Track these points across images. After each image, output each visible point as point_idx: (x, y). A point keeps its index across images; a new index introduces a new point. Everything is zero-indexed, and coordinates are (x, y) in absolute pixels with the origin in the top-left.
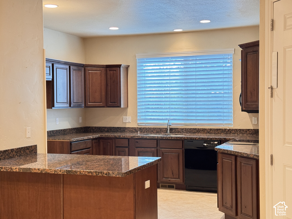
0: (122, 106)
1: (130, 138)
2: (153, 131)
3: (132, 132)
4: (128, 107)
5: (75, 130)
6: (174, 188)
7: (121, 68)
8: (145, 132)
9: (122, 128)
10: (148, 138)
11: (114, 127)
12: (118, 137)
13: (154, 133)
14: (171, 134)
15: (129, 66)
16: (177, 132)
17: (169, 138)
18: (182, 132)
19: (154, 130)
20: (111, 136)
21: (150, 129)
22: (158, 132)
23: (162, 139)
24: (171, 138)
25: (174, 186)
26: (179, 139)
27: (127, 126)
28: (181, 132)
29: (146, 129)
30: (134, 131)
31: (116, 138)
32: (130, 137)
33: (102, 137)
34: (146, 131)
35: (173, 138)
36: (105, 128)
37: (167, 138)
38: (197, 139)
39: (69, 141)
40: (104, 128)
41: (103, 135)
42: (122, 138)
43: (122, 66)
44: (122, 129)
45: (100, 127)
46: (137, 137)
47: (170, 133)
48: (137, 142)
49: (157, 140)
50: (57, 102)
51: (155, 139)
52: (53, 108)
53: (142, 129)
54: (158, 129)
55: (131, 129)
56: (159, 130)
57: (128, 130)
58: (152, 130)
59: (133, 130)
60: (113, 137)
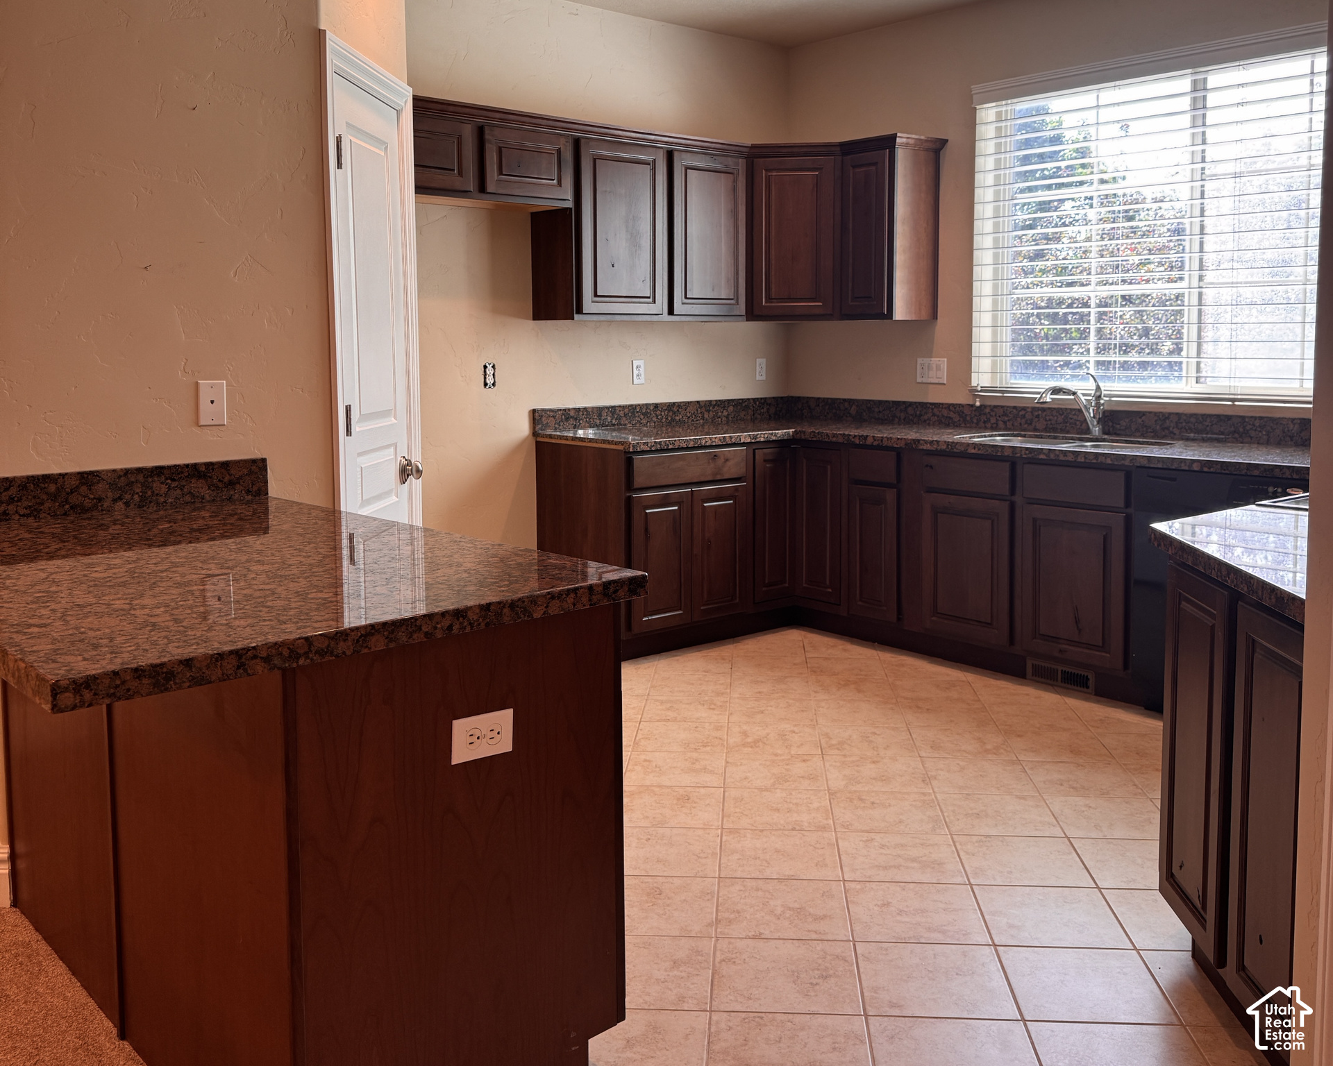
0: (901, 311)
2: (1031, 420)
6: (1088, 687)
7: (898, 150)
8: (1001, 424)
9: (911, 404)
10: (973, 451)
13: (1035, 430)
14: (1104, 440)
15: (944, 142)
16: (1137, 430)
17: (1062, 458)
18: (1163, 429)
19: (1038, 416)
20: (834, 435)
21: (1022, 413)
22: (1054, 430)
23: (1033, 458)
24: (1070, 458)
25: (1088, 679)
27: (933, 397)
28: (1154, 431)
29: (1005, 414)
30: (956, 418)
33: (803, 437)
34: (1005, 422)
35: (1081, 459)
37: (1052, 456)
39: (620, 447)
40: (846, 404)
41: (804, 432)
42: (871, 447)
44: (910, 410)
45: (834, 400)
47: (1105, 433)
48: (931, 467)
49: (1013, 461)
50: (596, 295)
51: (1002, 459)
52: (576, 316)
53: (988, 410)
54: (1054, 413)
55: (945, 412)
56: (1060, 419)
57: (934, 415)
58: (1028, 416)
59: (952, 415)
60: (840, 440)
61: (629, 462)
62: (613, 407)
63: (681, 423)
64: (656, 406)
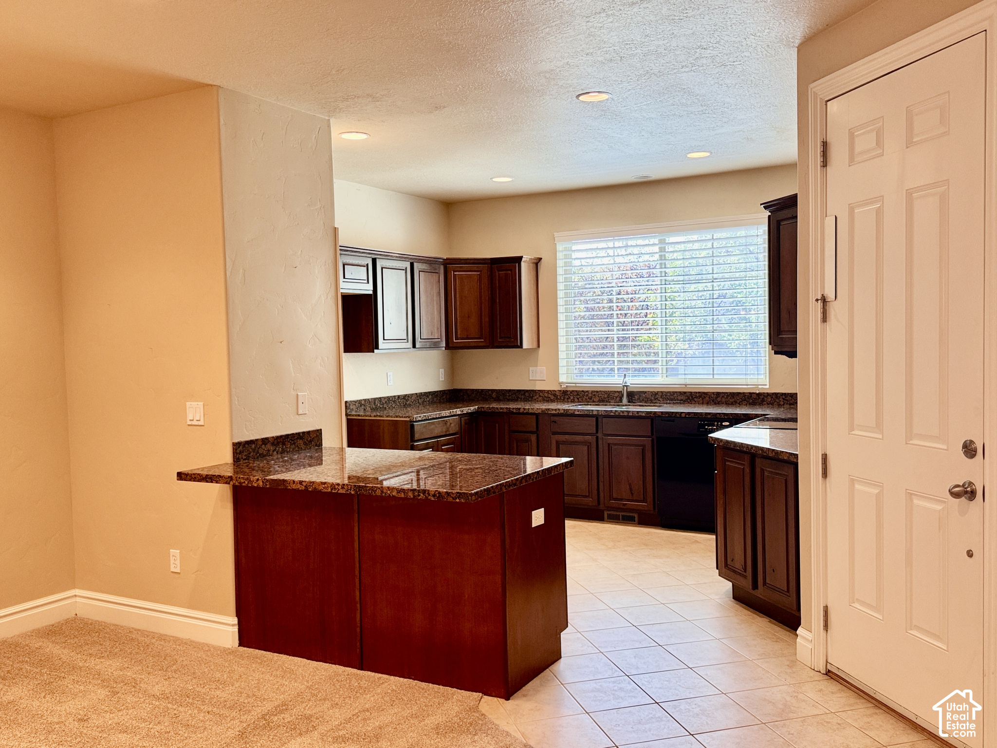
0: (525, 346)
1: (539, 413)
2: (591, 397)
3: (549, 400)
4: (539, 346)
5: (430, 397)
6: (635, 521)
7: (523, 264)
8: (576, 400)
9: (527, 391)
10: (578, 413)
11: (510, 390)
12: (515, 411)
13: (594, 402)
14: (629, 405)
15: (540, 259)
16: (643, 400)
17: (621, 414)
18: (655, 399)
19: (594, 395)
20: (501, 408)
21: (587, 393)
22: (603, 401)
23: (608, 415)
24: (626, 414)
25: (635, 517)
26: (644, 415)
27: (539, 387)
28: (651, 400)
29: (578, 395)
30: (552, 397)
31: (510, 413)
32: (540, 411)
33: (483, 410)
34: (578, 399)
35: (631, 414)
36: (493, 391)
37: (617, 414)
38: (683, 415)
39: (408, 419)
40: (490, 392)
41: (483, 408)
42: (523, 414)
43: (523, 259)
44: (527, 394)
45: (482, 390)
46: (554, 412)
47: (629, 402)
48: (555, 422)
49: (597, 418)
50: (384, 339)
51: (593, 416)
52: (375, 350)
53: (569, 393)
54: (603, 393)
55: (546, 395)
56: (606, 396)
57: (540, 396)
58: (590, 395)
59: (550, 396)
60: (505, 410)
61: (412, 426)
62: (380, 398)
63: (410, 405)
64: (399, 396)
